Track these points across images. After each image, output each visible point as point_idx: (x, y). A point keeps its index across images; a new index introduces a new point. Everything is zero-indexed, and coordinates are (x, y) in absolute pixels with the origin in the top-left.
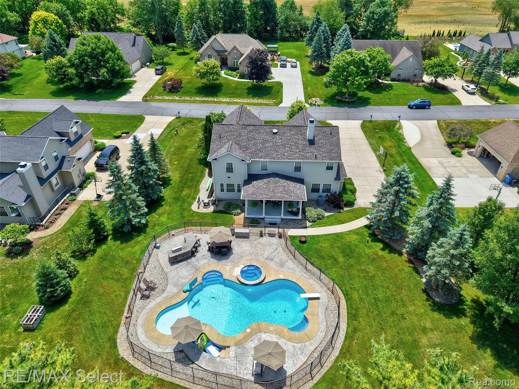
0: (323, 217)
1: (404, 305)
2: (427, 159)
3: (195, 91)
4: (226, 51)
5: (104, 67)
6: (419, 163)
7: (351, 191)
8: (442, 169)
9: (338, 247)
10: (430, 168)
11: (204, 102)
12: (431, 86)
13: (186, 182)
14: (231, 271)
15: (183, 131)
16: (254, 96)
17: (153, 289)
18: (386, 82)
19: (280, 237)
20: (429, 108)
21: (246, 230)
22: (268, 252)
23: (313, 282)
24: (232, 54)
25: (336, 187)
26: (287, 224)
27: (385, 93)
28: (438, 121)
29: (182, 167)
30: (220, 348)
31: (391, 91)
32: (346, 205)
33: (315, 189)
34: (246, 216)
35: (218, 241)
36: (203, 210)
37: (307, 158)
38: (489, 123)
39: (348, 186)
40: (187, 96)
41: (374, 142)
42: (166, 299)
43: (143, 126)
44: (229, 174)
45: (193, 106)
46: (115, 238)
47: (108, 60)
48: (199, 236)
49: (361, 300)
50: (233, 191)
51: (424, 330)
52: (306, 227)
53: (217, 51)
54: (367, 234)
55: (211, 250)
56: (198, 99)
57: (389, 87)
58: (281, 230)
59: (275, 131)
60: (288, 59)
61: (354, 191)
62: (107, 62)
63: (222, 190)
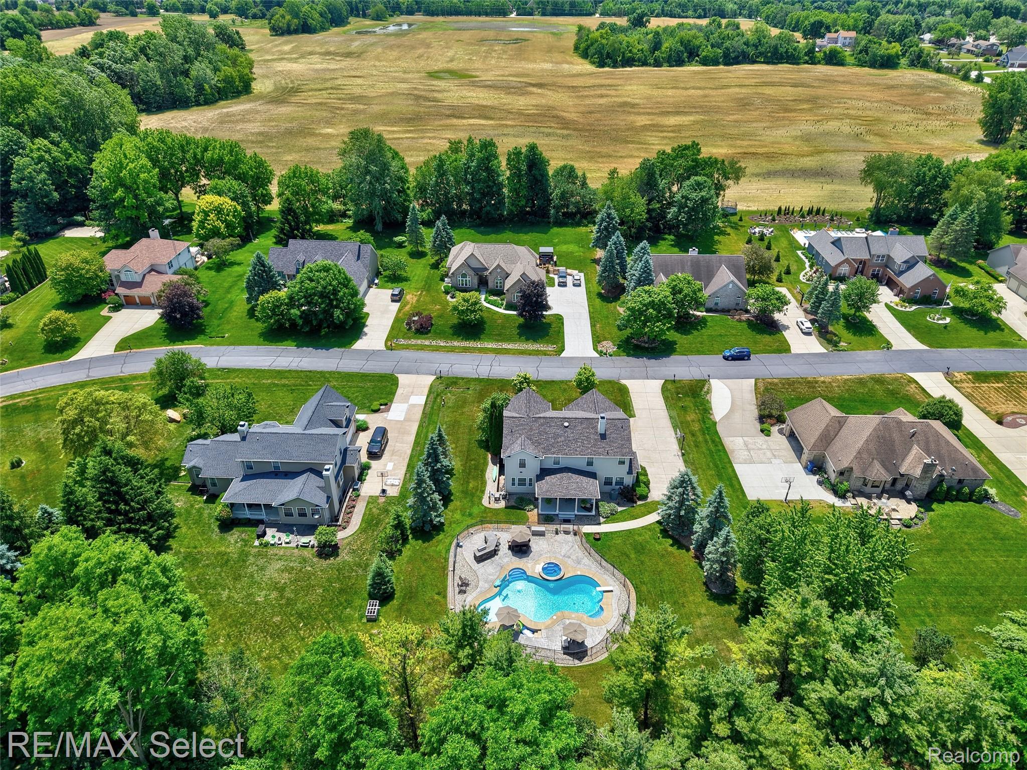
0: (616, 512)
1: (685, 596)
2: (731, 439)
3: (451, 331)
4: (486, 269)
5: (337, 307)
6: (722, 445)
7: (644, 483)
8: (746, 453)
9: (631, 544)
10: (733, 451)
11: (466, 350)
12: (757, 320)
13: (470, 472)
14: (533, 568)
15: (450, 398)
16: (527, 339)
17: (467, 585)
18: (698, 313)
19: (575, 534)
20: (749, 359)
21: (541, 528)
22: (565, 549)
23: (608, 578)
24: (494, 274)
25: (629, 480)
26: (581, 520)
27: (695, 333)
28: (756, 380)
29: (460, 452)
30: (534, 631)
31: (704, 330)
32: (639, 499)
33: (608, 482)
34: (540, 512)
35: (519, 540)
36: (495, 506)
37: (599, 454)
38: (817, 382)
39: (642, 478)
40: (440, 338)
41: (674, 414)
42: (481, 593)
43: (400, 391)
44: (522, 469)
45: (453, 357)
46: (416, 538)
47: (342, 298)
48: (499, 534)
49: (649, 592)
50: (525, 485)
51: (699, 615)
52: (600, 524)
53: (474, 269)
54: (658, 530)
55: (510, 548)
56: (456, 344)
57: (702, 322)
58: (576, 527)
59: (566, 424)
60: (569, 271)
61: (647, 484)
62: (340, 301)
63: (513, 484)
